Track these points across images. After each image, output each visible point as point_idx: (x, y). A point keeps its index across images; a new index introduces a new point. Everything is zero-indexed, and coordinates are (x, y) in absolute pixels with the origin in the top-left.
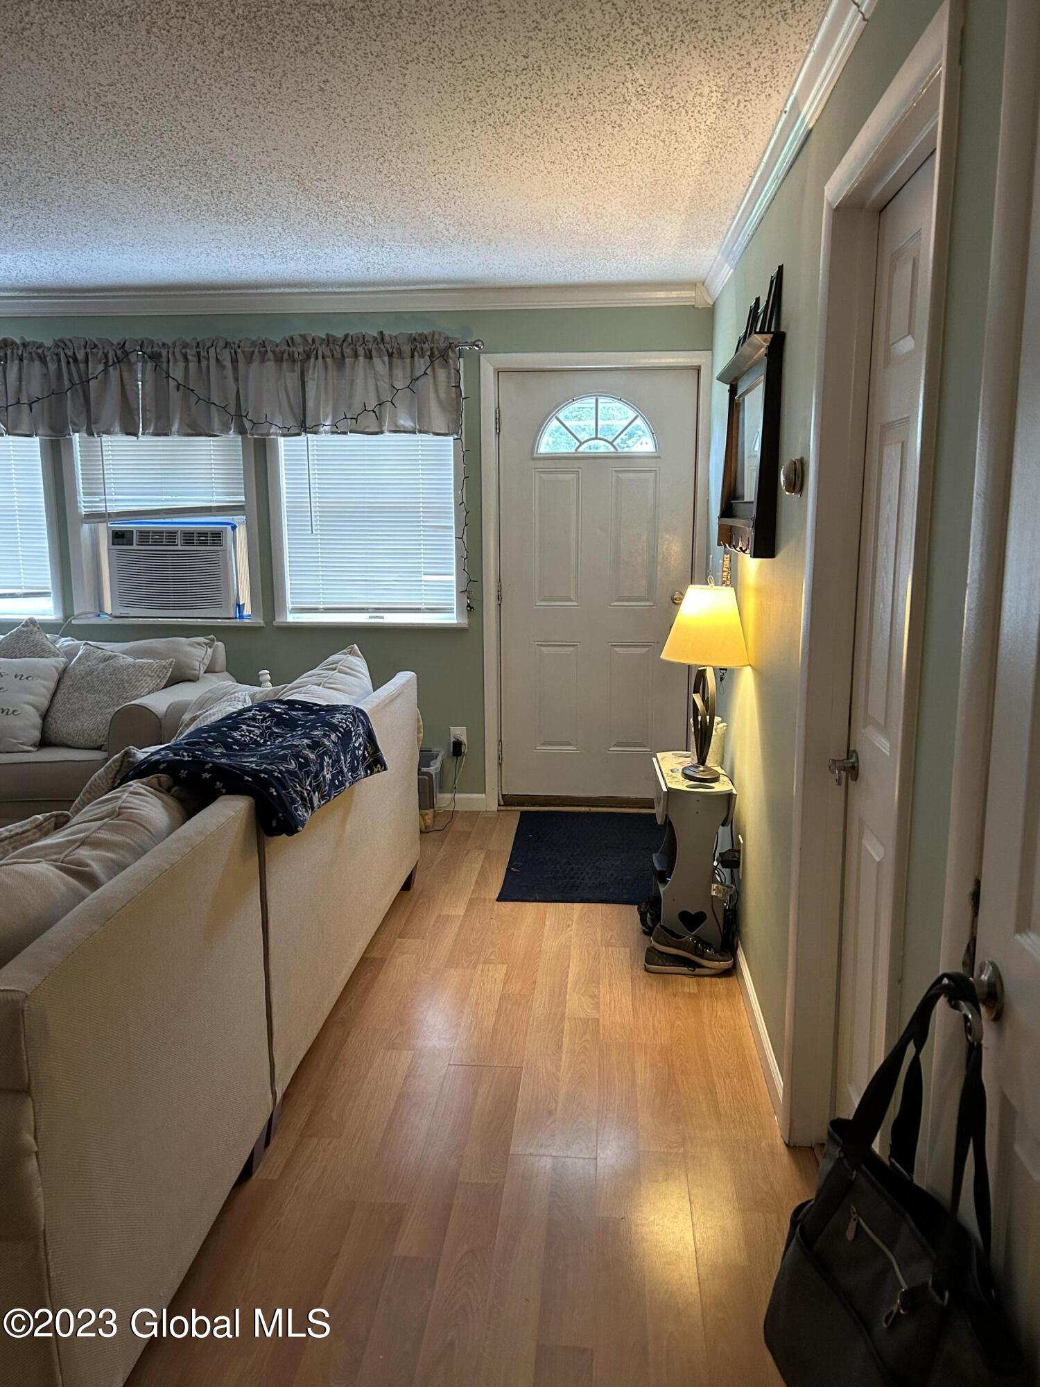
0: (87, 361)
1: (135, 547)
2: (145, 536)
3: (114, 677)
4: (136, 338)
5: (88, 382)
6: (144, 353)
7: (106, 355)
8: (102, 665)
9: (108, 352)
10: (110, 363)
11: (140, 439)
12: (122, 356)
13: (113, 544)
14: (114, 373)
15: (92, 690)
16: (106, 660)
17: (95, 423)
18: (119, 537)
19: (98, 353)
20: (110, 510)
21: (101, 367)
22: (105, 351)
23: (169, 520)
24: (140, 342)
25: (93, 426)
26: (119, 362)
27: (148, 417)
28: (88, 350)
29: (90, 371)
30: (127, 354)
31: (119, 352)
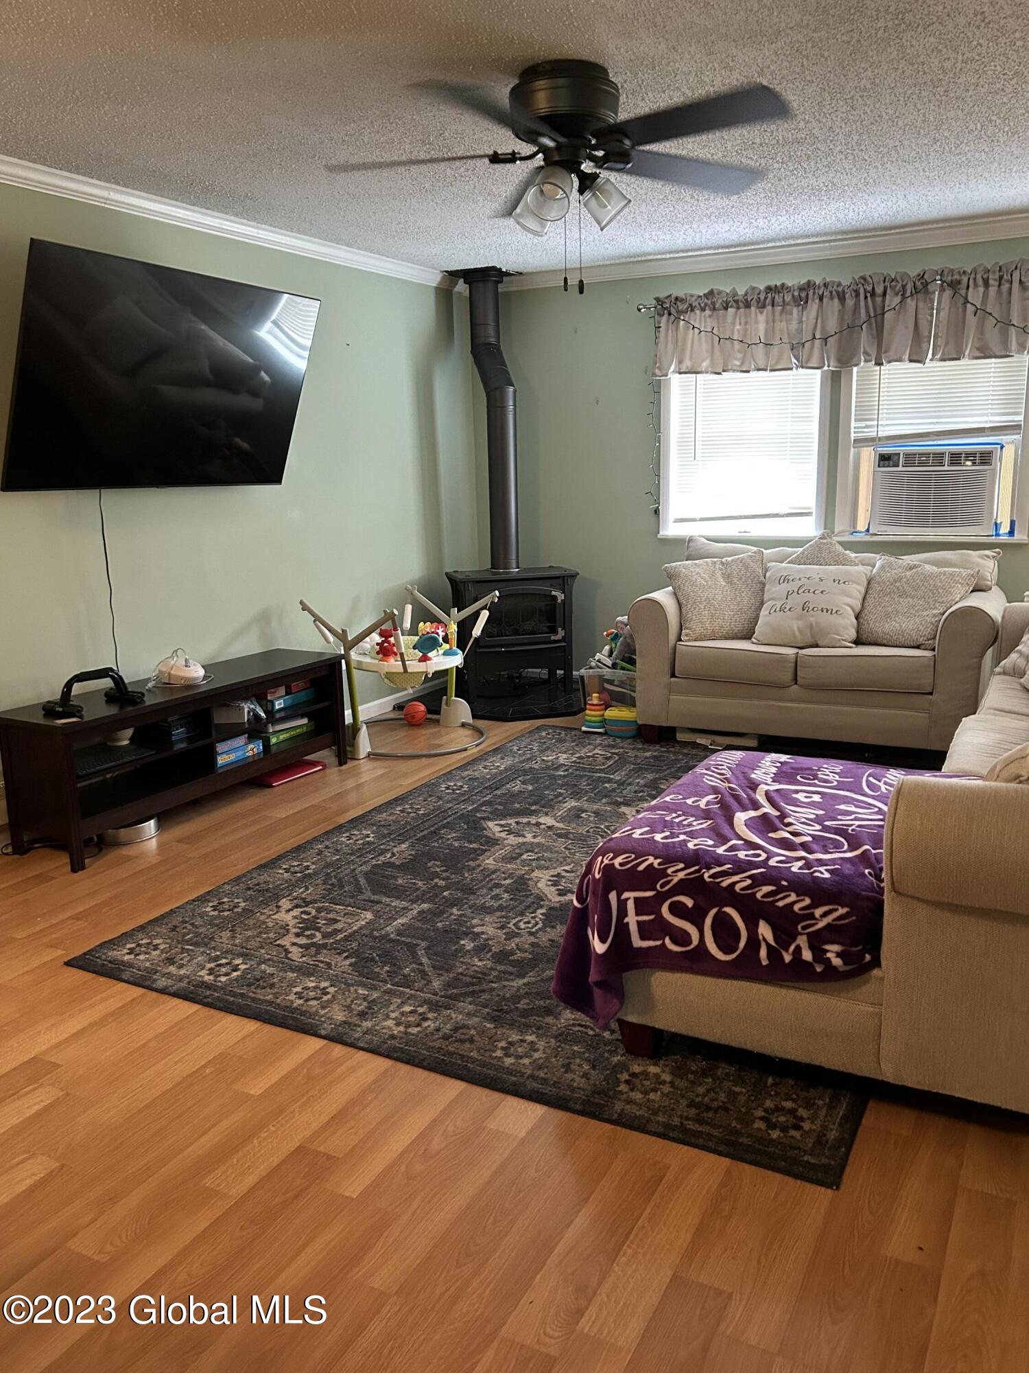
0: (884, 294)
1: (900, 468)
2: (910, 459)
3: (926, 584)
4: (936, 269)
5: (883, 314)
6: (943, 282)
7: (904, 287)
8: (909, 573)
9: (906, 284)
10: (908, 294)
11: (926, 365)
12: (922, 287)
13: (879, 466)
14: (911, 303)
15: (904, 594)
16: (911, 569)
17: (885, 352)
18: (885, 459)
19: (896, 286)
20: (881, 434)
21: (898, 299)
22: (904, 283)
23: (935, 443)
24: (940, 272)
25: (883, 356)
26: (916, 292)
27: (939, 343)
28: (887, 284)
29: (887, 303)
30: (926, 285)
31: (918, 283)
